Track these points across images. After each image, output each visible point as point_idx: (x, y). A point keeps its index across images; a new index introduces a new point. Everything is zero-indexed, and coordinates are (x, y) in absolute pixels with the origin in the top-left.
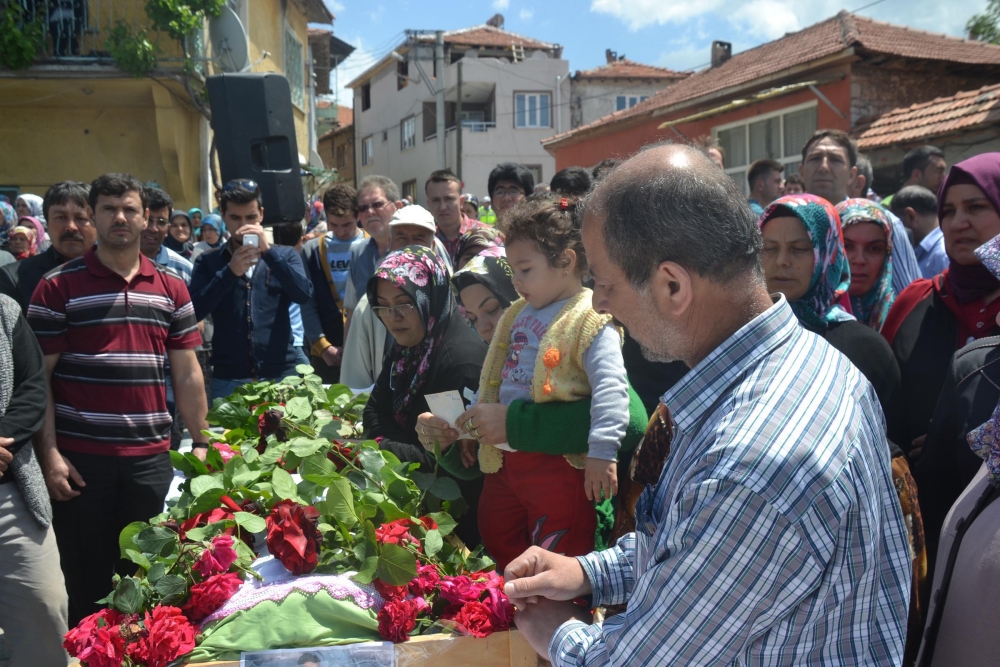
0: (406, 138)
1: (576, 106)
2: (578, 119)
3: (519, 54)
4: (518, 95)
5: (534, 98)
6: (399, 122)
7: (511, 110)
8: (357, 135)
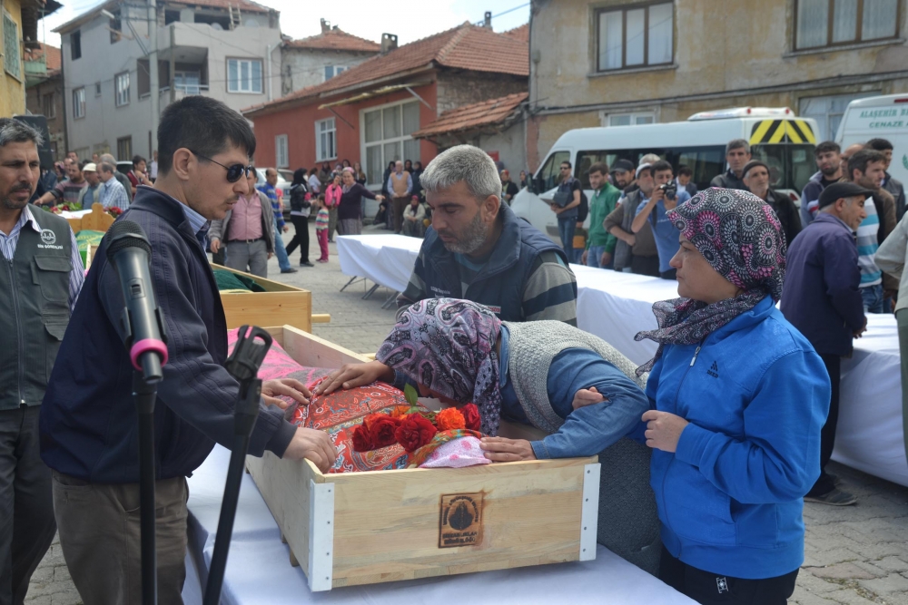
0: (120, 90)
1: (287, 74)
2: (289, 86)
3: (236, 17)
4: (231, 60)
5: (247, 64)
6: (113, 77)
7: (223, 78)
8: (66, 85)
